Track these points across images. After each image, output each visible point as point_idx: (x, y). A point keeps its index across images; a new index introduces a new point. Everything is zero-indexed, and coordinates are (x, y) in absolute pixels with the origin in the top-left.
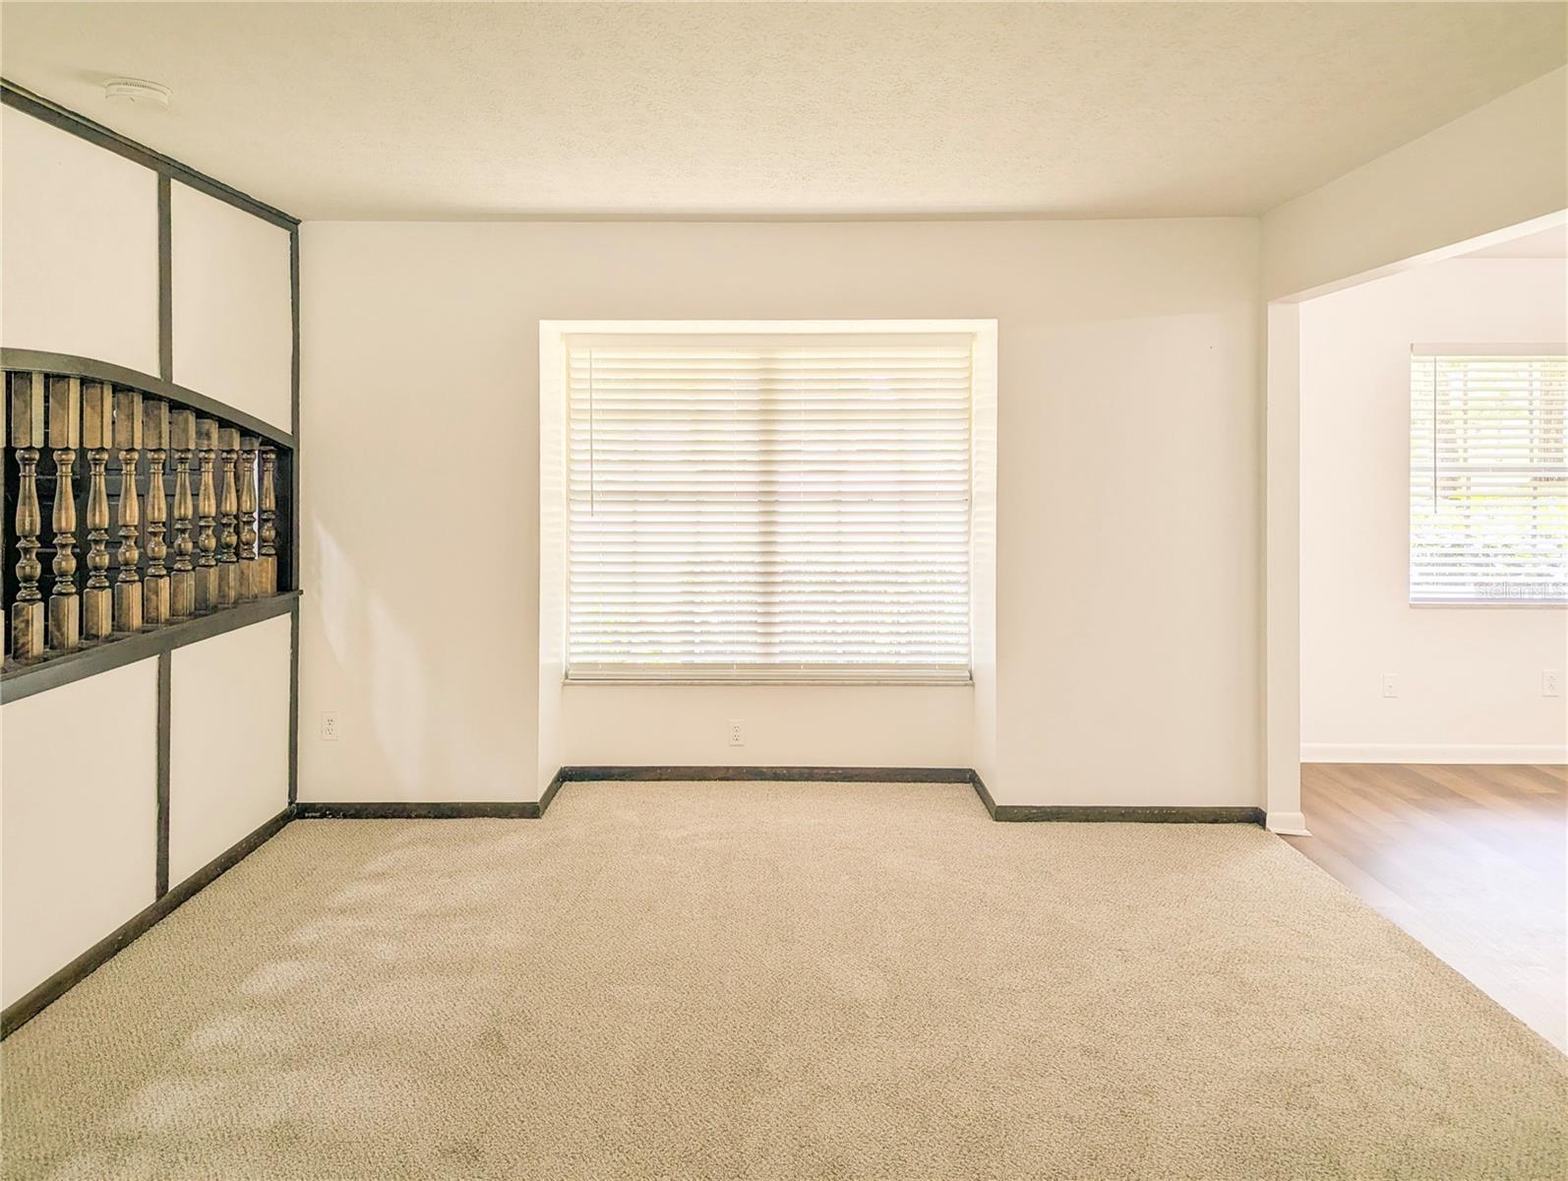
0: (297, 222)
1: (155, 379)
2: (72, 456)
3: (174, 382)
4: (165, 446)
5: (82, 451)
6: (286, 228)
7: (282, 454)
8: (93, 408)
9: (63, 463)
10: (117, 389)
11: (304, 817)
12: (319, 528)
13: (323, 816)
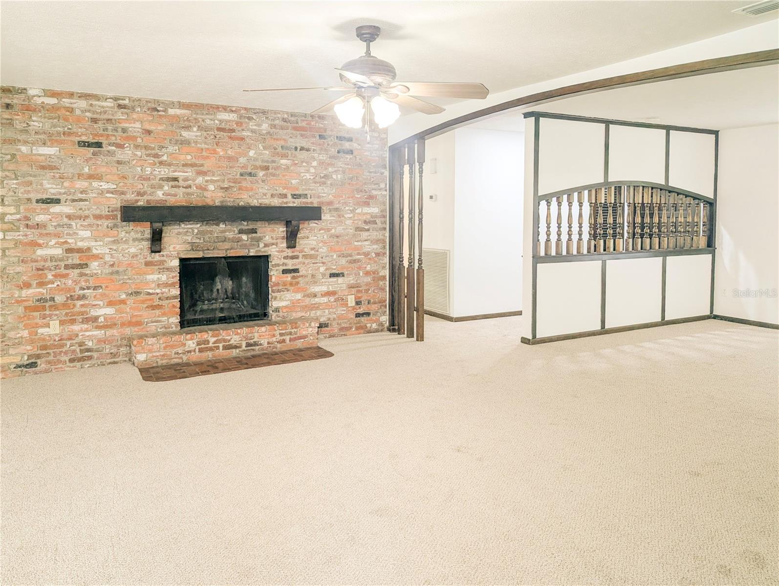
0: (718, 132)
1: (664, 185)
2: (640, 205)
3: (669, 185)
4: (667, 202)
5: (643, 204)
6: (713, 134)
7: (711, 204)
8: (646, 193)
9: (638, 207)
10: (661, 190)
11: (715, 319)
12: (722, 228)
13: (722, 319)
